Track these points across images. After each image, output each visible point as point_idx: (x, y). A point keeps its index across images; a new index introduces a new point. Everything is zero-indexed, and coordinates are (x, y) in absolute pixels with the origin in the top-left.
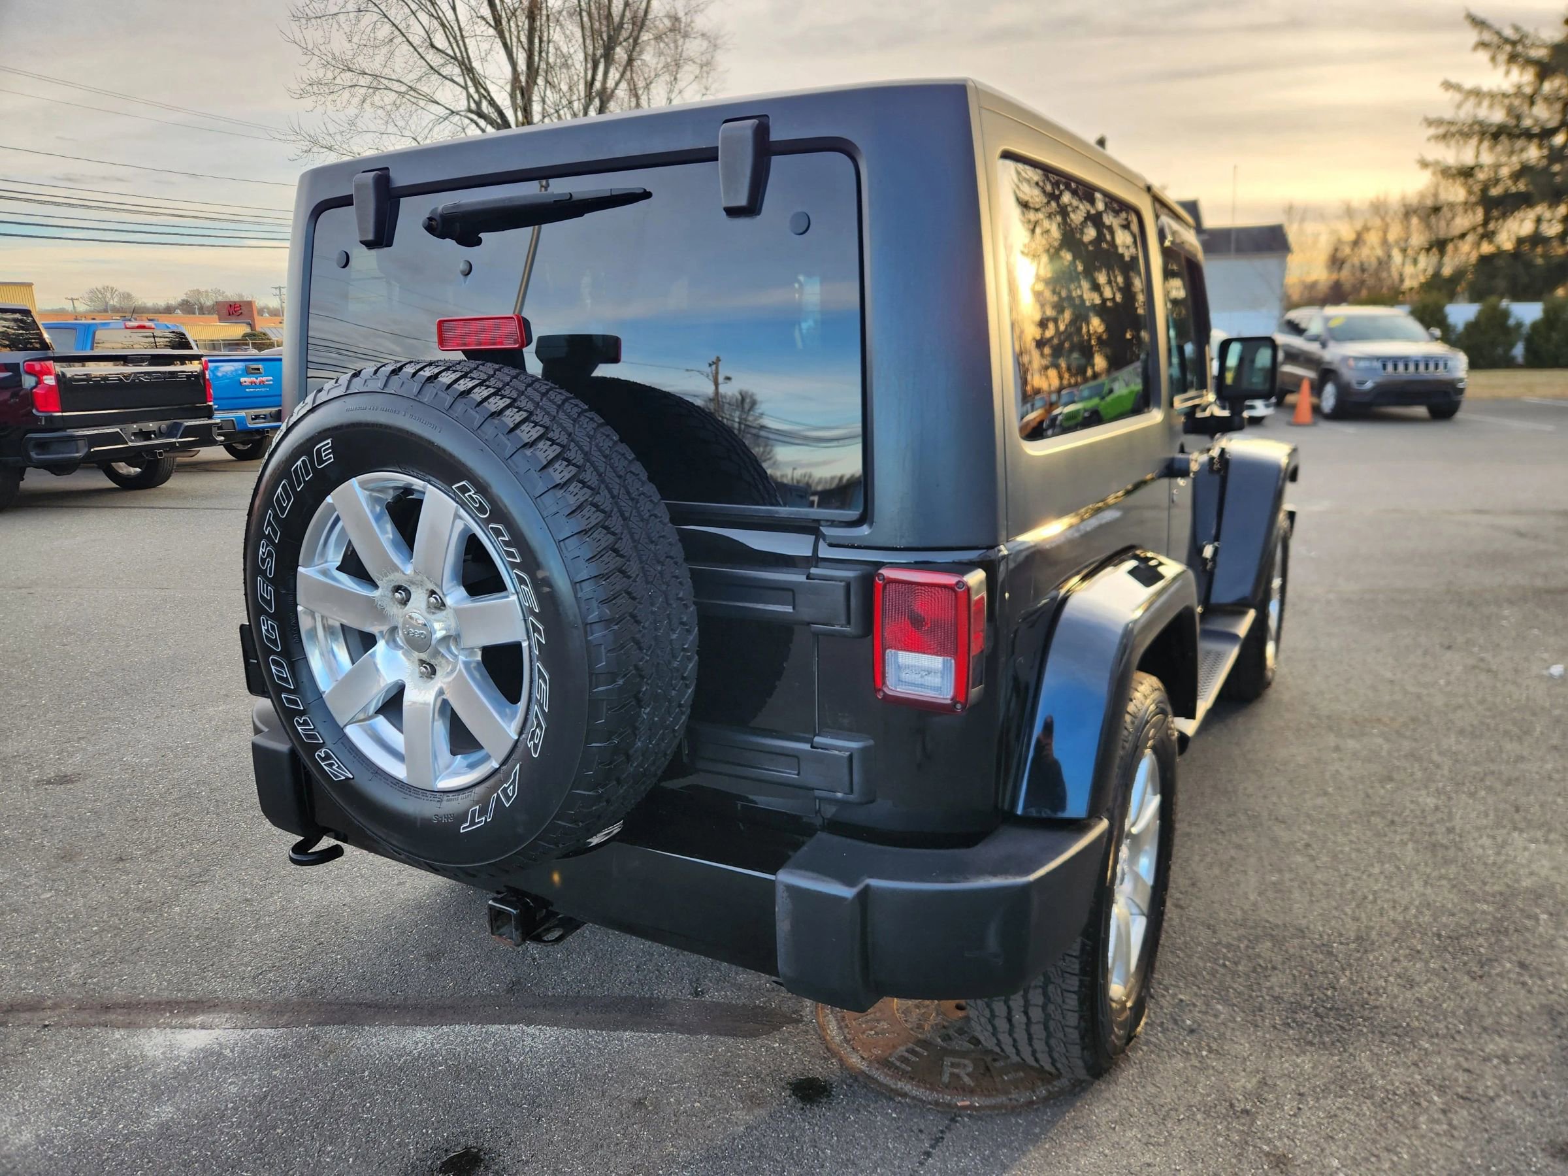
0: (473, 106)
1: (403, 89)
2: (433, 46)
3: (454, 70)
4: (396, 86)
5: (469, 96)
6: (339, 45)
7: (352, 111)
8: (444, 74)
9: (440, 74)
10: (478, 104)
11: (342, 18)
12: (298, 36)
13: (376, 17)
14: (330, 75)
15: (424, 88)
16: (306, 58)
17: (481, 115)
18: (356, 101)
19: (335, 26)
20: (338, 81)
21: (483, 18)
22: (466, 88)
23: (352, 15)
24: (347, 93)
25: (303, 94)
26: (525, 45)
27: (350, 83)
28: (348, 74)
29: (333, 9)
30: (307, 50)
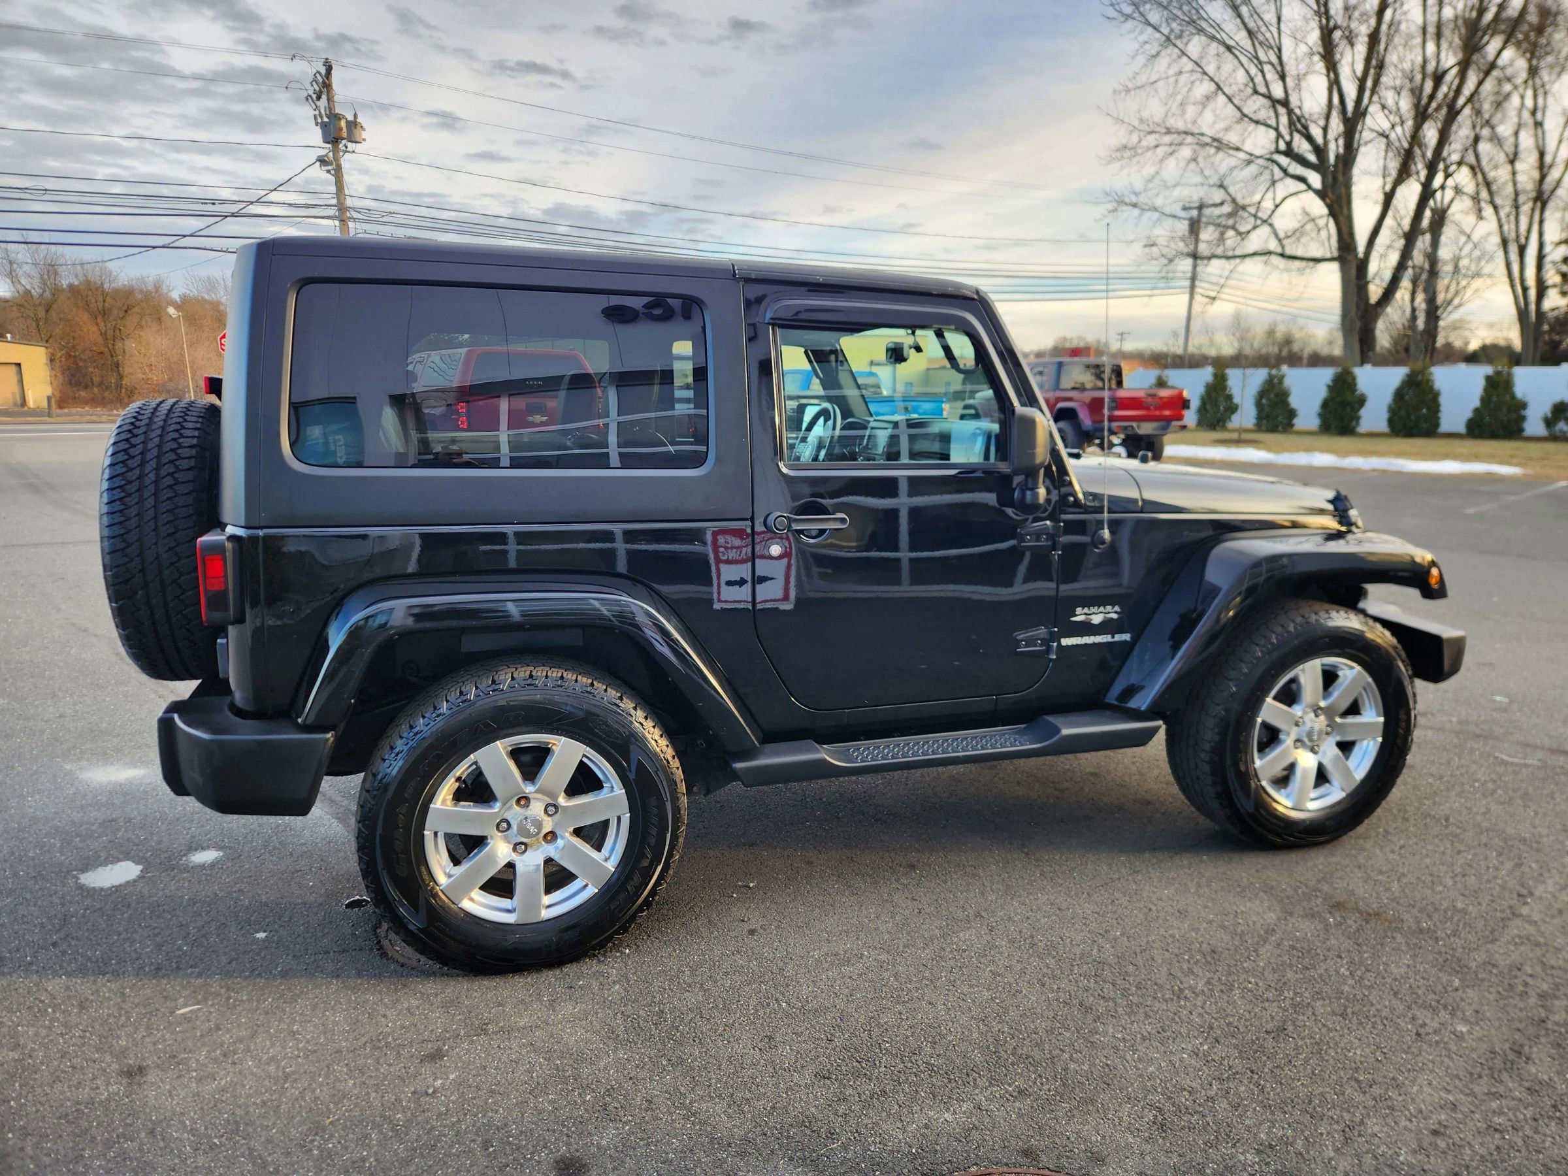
0: (1282, 146)
3: (1269, 114)
5: (1279, 135)
8: (1256, 118)
9: (1252, 120)
10: (1290, 144)
11: (1160, 84)
12: (1113, 108)
13: (1194, 76)
14: (1135, 140)
15: (1232, 138)
16: (1115, 128)
17: (1289, 152)
19: (1153, 93)
20: (1144, 143)
22: (1277, 129)
23: (1172, 80)
24: (1149, 154)
25: (1111, 160)
26: (1359, 73)
27: (1155, 143)
28: (1153, 136)
29: (1154, 77)
30: (1119, 121)
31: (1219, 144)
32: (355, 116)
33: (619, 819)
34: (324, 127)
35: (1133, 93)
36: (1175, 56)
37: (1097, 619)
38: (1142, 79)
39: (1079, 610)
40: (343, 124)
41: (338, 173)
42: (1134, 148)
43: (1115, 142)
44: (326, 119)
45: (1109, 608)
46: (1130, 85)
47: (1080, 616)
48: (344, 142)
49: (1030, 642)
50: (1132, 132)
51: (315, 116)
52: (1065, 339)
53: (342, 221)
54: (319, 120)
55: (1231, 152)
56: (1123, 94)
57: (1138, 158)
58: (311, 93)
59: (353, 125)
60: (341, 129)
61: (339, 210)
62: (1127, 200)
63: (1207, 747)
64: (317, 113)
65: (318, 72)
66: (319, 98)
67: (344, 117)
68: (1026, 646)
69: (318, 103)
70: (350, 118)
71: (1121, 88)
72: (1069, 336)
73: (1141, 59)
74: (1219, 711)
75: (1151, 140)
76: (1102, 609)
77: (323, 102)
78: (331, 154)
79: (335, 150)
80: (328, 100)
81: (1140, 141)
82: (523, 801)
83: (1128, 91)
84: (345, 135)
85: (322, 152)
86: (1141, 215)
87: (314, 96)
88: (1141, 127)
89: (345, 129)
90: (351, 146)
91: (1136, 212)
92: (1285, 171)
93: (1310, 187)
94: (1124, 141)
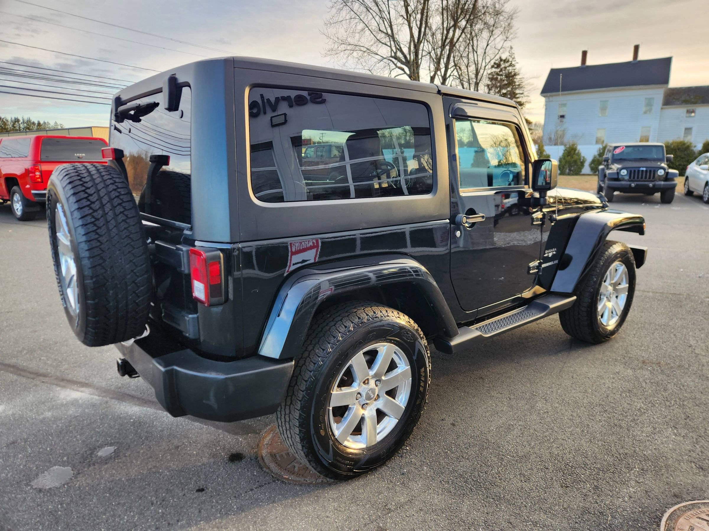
0: (393, 55)
1: (365, 49)
2: (380, 30)
3: (387, 40)
4: (362, 48)
5: (392, 50)
6: (342, 33)
7: (344, 61)
8: (383, 42)
9: (381, 42)
10: (395, 53)
11: (344, 22)
12: (326, 31)
13: (357, 20)
14: (336, 47)
15: (374, 49)
16: (327, 41)
17: (396, 58)
18: (345, 56)
19: (341, 26)
20: (340, 49)
21: (402, 16)
22: (391, 47)
23: (348, 21)
24: (342, 53)
25: (326, 55)
26: (419, 26)
27: (344, 49)
28: (343, 45)
29: (341, 19)
30: (328, 37)
31: (369, 51)
36: (348, 11)
37: (551, 255)
38: (336, 19)
45: (553, 250)
55: (373, 55)
73: (334, 11)
75: (343, 47)
76: (551, 250)
82: (366, 381)
92: (395, 65)
93: (405, 73)
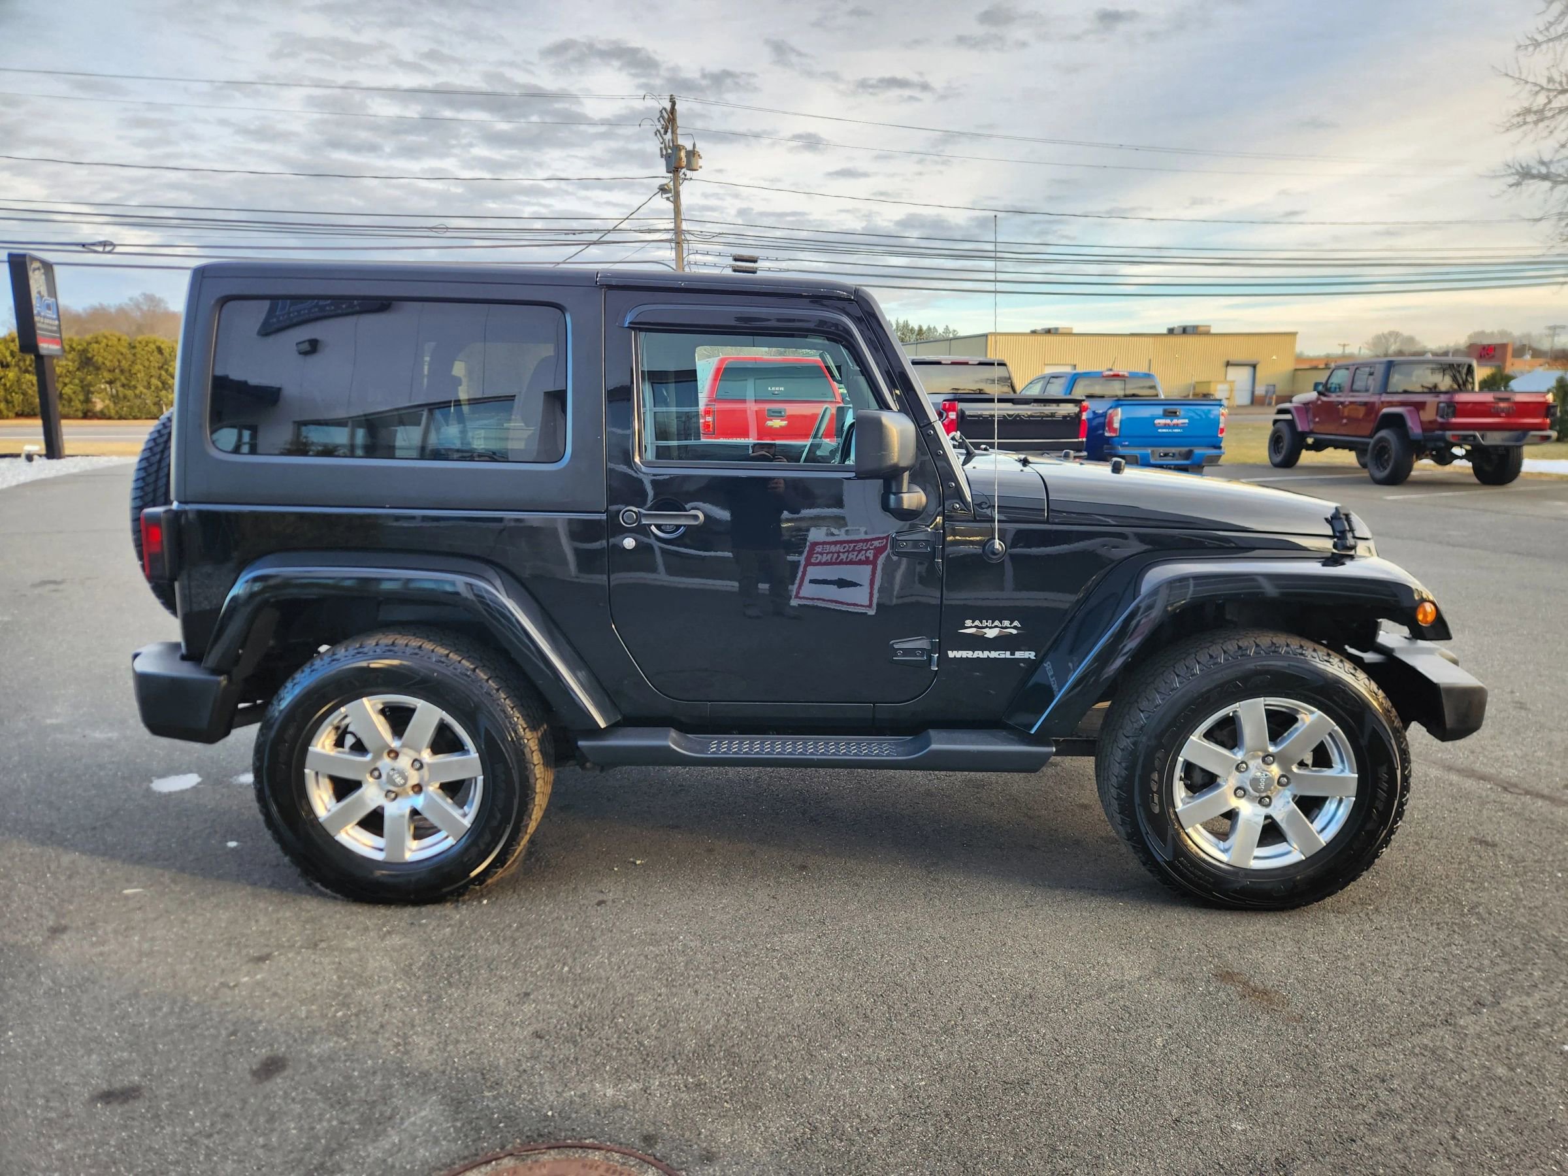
32: (694, 145)
33: (476, 779)
34: (668, 158)
35: (1544, 47)
37: (991, 633)
39: (968, 623)
40: (683, 154)
41: (676, 200)
42: (1541, 111)
43: (1516, 107)
44: (669, 151)
45: (1006, 623)
46: (1540, 38)
47: (970, 628)
48: (683, 170)
49: (907, 652)
50: (1537, 93)
51: (661, 149)
52: (1483, 333)
53: (677, 243)
54: (664, 152)
56: (1531, 49)
57: (1546, 123)
58: (659, 127)
59: (692, 154)
60: (681, 159)
61: (676, 233)
62: (1534, 171)
63: (1114, 780)
64: (663, 146)
65: (665, 109)
66: (666, 132)
67: (684, 147)
68: (904, 655)
69: (665, 137)
70: (689, 147)
71: (1528, 42)
72: (1488, 330)
74: (1125, 743)
76: (997, 623)
77: (669, 136)
78: (672, 183)
79: (676, 180)
80: (673, 132)
81: (1550, 102)
82: (393, 754)
83: (1537, 44)
84: (684, 164)
85: (665, 181)
86: (1552, 189)
87: (662, 131)
88: (1551, 86)
89: (684, 159)
90: (689, 174)
91: (1547, 184)
94: (1526, 105)
